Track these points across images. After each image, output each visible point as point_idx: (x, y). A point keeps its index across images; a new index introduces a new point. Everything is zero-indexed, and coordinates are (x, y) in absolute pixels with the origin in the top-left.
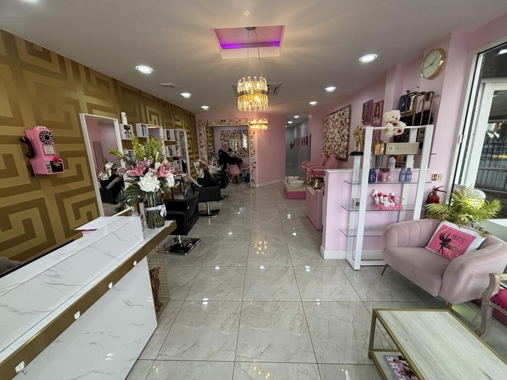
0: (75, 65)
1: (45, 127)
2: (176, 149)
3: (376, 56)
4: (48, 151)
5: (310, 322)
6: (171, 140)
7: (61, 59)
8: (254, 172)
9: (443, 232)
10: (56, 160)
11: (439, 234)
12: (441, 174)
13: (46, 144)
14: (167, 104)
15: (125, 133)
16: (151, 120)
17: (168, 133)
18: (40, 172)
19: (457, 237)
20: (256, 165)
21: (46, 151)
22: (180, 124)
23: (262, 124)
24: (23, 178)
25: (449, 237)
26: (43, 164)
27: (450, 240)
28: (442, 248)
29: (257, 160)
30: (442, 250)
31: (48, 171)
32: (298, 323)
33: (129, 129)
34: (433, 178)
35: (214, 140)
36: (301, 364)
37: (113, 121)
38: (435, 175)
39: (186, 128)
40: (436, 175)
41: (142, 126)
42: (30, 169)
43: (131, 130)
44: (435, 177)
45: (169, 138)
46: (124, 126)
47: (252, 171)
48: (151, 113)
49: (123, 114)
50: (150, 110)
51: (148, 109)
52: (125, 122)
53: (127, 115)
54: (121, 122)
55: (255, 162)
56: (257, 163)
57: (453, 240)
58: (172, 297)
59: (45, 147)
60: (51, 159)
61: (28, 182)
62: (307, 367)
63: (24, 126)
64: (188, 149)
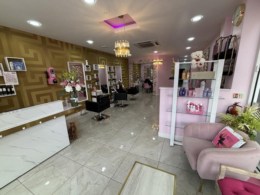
0: (67, 44)
1: (52, 68)
2: (114, 75)
3: (202, 17)
4: (53, 76)
5: (124, 162)
6: (111, 71)
7: (62, 42)
8: (155, 88)
9: (223, 133)
10: (55, 79)
11: (221, 134)
12: (242, 94)
13: (52, 73)
14: (111, 55)
15: (87, 68)
16: (101, 62)
17: (110, 68)
18: (50, 83)
19: (228, 138)
20: (157, 84)
21: (52, 76)
22: (118, 63)
23: (159, 62)
24: (45, 85)
25: (225, 137)
26: (51, 80)
27: (224, 139)
28: (218, 143)
29: (157, 81)
30: (218, 145)
31: (52, 83)
32: (119, 160)
33: (89, 67)
34: (235, 96)
35: (140, 71)
36: (105, 176)
37: (82, 64)
38: (236, 94)
39: (121, 65)
40: (238, 94)
41: (96, 65)
42: (47, 82)
43: (90, 67)
44: (236, 96)
45: (110, 70)
46: (86, 66)
47: (154, 87)
48: (101, 60)
49: (86, 61)
50: (101, 58)
51: (100, 58)
52: (87, 64)
53: (88, 62)
54: (85, 64)
55: (156, 82)
56: (157, 82)
57: (226, 140)
58: (82, 136)
59: (52, 75)
60: (53, 79)
61: (47, 86)
62: (106, 178)
63: (46, 67)
64: (122, 75)
